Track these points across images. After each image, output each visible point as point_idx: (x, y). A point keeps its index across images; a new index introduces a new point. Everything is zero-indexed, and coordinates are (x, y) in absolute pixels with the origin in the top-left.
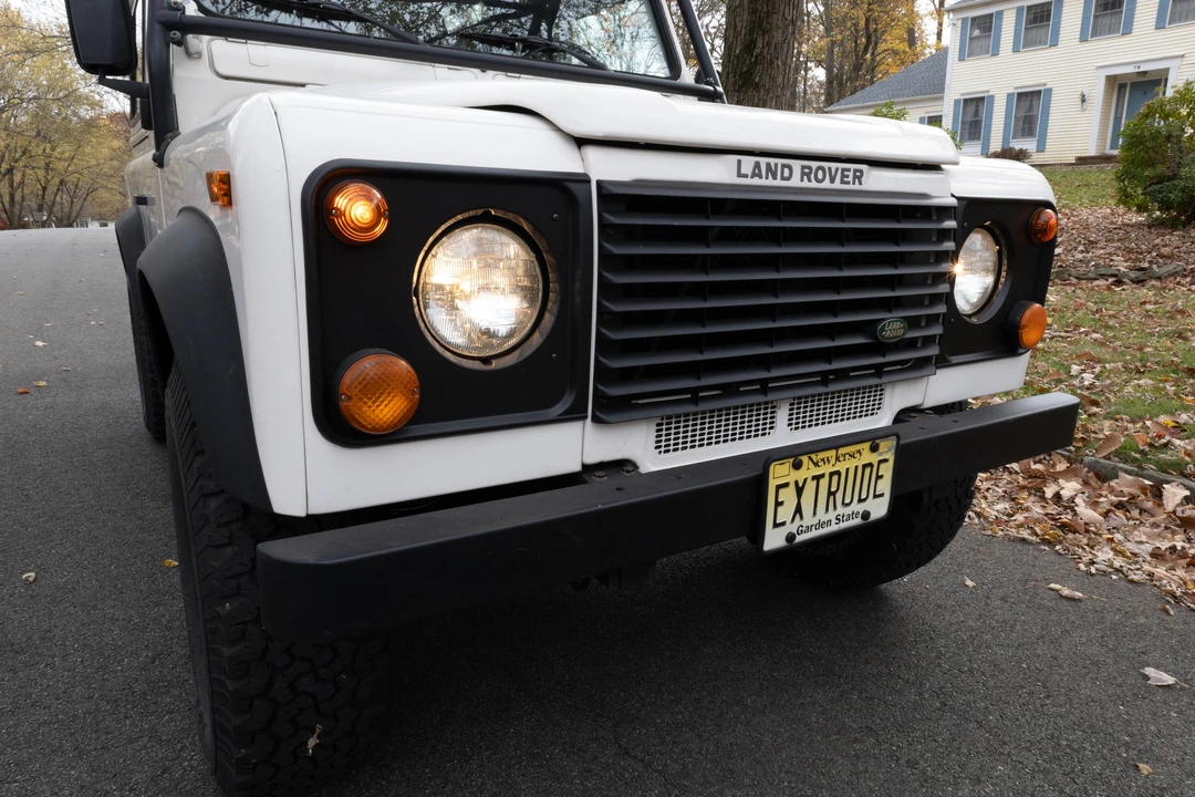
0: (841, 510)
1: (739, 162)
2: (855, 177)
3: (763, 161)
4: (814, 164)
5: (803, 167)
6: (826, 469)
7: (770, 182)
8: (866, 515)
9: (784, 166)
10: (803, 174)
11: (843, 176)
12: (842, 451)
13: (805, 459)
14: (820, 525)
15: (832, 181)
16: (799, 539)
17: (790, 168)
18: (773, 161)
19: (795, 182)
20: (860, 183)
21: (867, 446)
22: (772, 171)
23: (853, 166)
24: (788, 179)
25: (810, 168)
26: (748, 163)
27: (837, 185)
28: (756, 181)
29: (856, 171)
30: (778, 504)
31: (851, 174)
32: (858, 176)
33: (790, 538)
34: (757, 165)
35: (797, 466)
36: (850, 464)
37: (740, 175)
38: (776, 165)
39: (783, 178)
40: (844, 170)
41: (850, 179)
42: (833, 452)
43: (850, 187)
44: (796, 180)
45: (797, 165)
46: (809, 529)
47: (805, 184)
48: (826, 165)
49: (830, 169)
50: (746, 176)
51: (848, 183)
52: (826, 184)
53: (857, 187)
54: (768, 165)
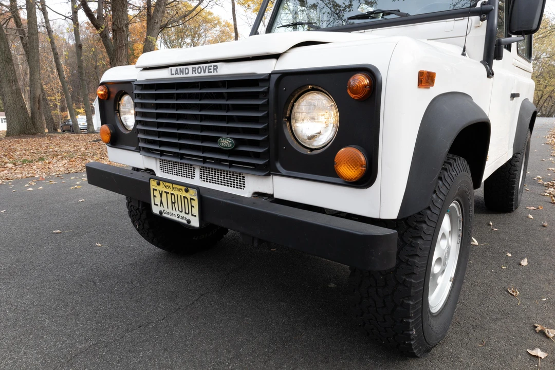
0: (178, 212)
1: (171, 69)
2: (214, 69)
3: (178, 68)
4: (197, 66)
5: (193, 68)
6: (170, 191)
7: (181, 76)
8: (189, 221)
9: (186, 69)
10: (193, 71)
11: (209, 70)
12: (174, 186)
13: (161, 182)
14: (172, 215)
15: (205, 72)
16: (164, 215)
17: (187, 69)
18: (181, 67)
19: (190, 75)
20: (217, 72)
21: (183, 188)
22: (182, 72)
23: (212, 64)
24: (188, 73)
25: (195, 68)
26: (174, 69)
27: (207, 74)
28: (177, 76)
29: (214, 66)
30: (155, 196)
31: (212, 68)
32: (216, 68)
33: (161, 213)
34: (177, 70)
35: (159, 184)
36: (179, 193)
37: (172, 74)
38: (183, 69)
39: (186, 74)
40: (209, 67)
41: (212, 70)
42: (170, 185)
43: (213, 74)
44: (191, 74)
45: (190, 67)
46: (167, 213)
47: (194, 75)
48: (201, 65)
49: (203, 67)
50: (173, 74)
51: (211, 72)
52: (202, 74)
53: (215, 73)
54: (180, 69)
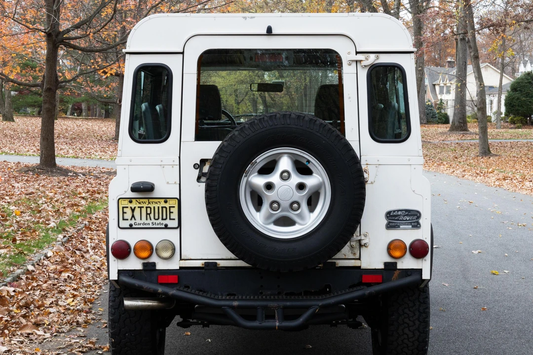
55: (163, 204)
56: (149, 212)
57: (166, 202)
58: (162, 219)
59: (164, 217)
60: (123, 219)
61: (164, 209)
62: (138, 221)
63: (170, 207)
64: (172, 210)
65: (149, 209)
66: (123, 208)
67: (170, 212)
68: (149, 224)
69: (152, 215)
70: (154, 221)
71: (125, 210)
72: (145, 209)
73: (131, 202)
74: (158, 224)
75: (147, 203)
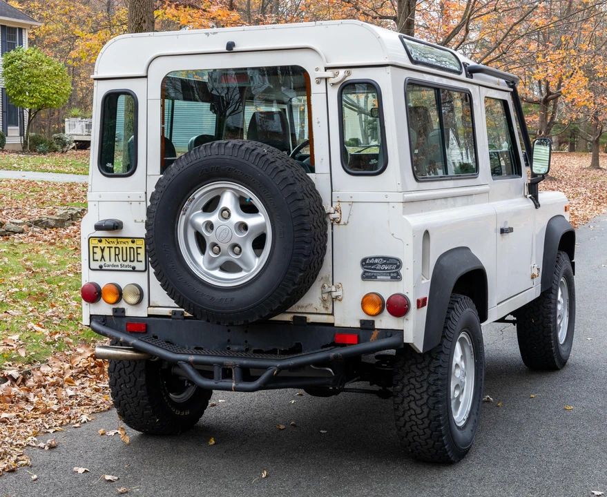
55: (131, 245)
56: (117, 253)
57: (133, 242)
58: (130, 261)
59: (132, 259)
60: (94, 260)
61: (132, 250)
62: (108, 262)
63: (137, 248)
64: (139, 251)
65: (117, 250)
66: (93, 247)
67: (138, 254)
68: (117, 266)
69: (120, 256)
70: (123, 263)
71: (96, 250)
72: (114, 249)
73: (100, 241)
74: (126, 267)
75: (116, 243)
